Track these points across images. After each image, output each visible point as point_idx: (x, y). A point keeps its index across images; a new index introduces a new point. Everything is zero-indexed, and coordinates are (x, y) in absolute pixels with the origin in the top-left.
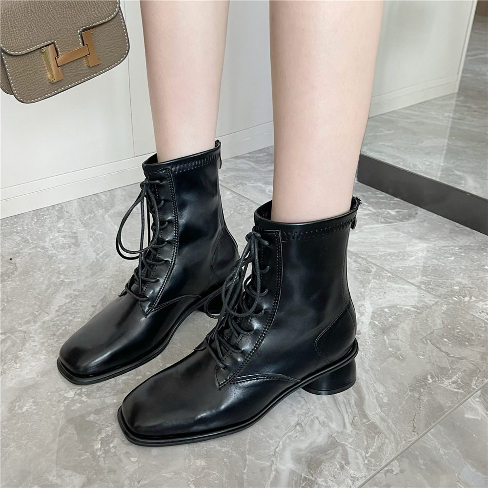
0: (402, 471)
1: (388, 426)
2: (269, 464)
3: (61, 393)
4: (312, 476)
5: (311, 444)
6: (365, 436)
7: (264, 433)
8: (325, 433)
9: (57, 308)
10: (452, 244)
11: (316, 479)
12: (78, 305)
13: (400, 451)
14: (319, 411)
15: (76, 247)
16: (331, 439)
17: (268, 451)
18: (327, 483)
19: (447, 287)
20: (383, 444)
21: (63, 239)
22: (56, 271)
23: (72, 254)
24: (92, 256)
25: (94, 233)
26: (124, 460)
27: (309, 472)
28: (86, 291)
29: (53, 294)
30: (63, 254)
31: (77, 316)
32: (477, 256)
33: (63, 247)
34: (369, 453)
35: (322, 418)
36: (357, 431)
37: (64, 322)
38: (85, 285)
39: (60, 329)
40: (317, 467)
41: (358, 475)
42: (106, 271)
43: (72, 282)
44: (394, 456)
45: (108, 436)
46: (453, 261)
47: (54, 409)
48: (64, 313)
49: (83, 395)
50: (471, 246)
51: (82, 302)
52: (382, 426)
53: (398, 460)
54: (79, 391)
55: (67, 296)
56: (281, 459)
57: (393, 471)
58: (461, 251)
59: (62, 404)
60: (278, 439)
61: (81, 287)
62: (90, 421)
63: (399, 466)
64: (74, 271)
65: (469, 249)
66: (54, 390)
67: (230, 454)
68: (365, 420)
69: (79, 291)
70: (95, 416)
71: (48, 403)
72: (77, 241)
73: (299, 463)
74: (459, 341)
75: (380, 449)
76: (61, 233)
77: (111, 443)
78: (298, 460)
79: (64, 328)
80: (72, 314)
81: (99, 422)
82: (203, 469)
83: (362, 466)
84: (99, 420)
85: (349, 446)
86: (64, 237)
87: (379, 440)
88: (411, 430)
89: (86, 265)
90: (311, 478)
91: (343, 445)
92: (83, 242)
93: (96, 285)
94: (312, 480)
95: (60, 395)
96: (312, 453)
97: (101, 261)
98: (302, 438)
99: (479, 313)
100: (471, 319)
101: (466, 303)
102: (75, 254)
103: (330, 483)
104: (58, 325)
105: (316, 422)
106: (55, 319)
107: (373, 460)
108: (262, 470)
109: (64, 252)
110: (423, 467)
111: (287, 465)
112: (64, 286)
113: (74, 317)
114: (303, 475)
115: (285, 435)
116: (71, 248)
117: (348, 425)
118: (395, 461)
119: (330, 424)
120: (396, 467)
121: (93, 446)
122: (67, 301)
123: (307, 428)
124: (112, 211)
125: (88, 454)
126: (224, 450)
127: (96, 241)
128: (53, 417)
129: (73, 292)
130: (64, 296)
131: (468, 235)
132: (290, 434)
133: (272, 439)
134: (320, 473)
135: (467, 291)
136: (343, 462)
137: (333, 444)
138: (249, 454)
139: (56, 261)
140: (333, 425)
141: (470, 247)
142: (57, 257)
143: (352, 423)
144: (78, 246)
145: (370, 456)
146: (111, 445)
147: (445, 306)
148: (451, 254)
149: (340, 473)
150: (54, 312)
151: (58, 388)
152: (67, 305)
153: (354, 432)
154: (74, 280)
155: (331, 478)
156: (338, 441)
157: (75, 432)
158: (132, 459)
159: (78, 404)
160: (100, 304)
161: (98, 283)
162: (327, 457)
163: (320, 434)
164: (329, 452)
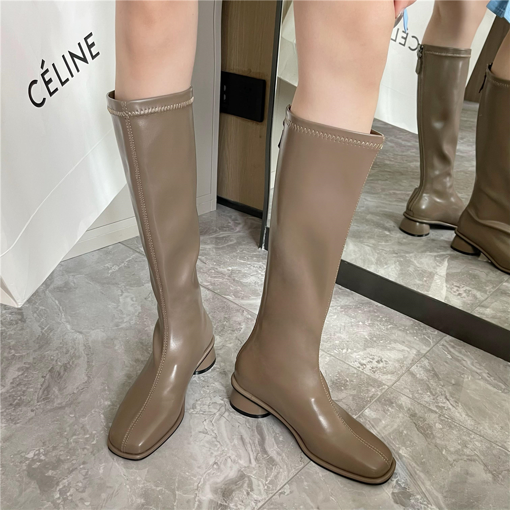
0: (291, 492)
1: (282, 459)
2: (193, 496)
3: (23, 454)
4: (226, 502)
5: (225, 478)
6: (265, 469)
7: (189, 472)
8: (236, 468)
9: (11, 381)
10: (336, 304)
11: (228, 504)
12: (30, 376)
13: (291, 477)
14: (231, 451)
15: (23, 323)
16: (240, 473)
17: (192, 486)
18: (237, 507)
19: (330, 342)
20: (278, 473)
21: (10, 315)
22: (7, 347)
23: (20, 330)
24: (38, 331)
25: (38, 309)
26: (80, 505)
27: (224, 499)
28: (35, 363)
29: (6, 368)
30: (11, 331)
31: (31, 386)
32: (354, 314)
33: (11, 324)
34: (268, 481)
35: (233, 457)
36: (260, 465)
37: (19, 393)
38: (34, 358)
39: (16, 399)
40: (230, 495)
41: (260, 498)
42: (51, 344)
43: (22, 356)
44: (286, 481)
45: (65, 486)
46: (336, 318)
47: (18, 469)
48: (18, 385)
49: (41, 455)
50: (349, 305)
51: (33, 374)
52: (277, 459)
53: (288, 484)
54: (37, 452)
55: (19, 370)
56: (202, 492)
57: (285, 493)
58: (342, 310)
59: (24, 464)
60: (200, 477)
61: (30, 360)
62: (49, 477)
63: (290, 489)
64: (24, 346)
65: (348, 308)
66: (16, 453)
67: (163, 492)
68: (265, 456)
69: (29, 363)
70: (53, 471)
71: (12, 464)
72: (23, 317)
73: (216, 494)
74: (337, 386)
75: (276, 477)
76: (8, 310)
77: (68, 492)
78: (215, 491)
79: (19, 398)
80: (25, 385)
81: (57, 476)
82: (143, 505)
83: (262, 491)
84: (56, 474)
85: (253, 477)
86: (11, 313)
87: (276, 470)
88: (299, 460)
89: (33, 340)
90: (225, 504)
91: (249, 477)
92: (28, 317)
93: (44, 358)
94: (226, 506)
95: (22, 456)
96: (226, 485)
97: (46, 334)
98: (218, 474)
99: (353, 363)
100: (347, 367)
101: (344, 355)
102: (22, 329)
103: (239, 506)
104: (14, 396)
105: (229, 460)
106: (11, 391)
107: (271, 486)
108: (188, 502)
109: (12, 328)
110: (307, 488)
111: (207, 496)
112: (15, 360)
113: (27, 388)
114: (219, 502)
115: (205, 472)
116: (18, 324)
117: (253, 461)
118: (287, 485)
119: (239, 461)
120: (287, 489)
121: (53, 496)
122: (20, 373)
123: (222, 466)
124: (52, 286)
125: (49, 503)
126: (158, 489)
127: (40, 316)
128: (18, 475)
129: (24, 365)
130: (17, 369)
131: (348, 296)
132: (209, 471)
133: (195, 476)
134: (232, 499)
135: (345, 345)
136: (249, 490)
137: (242, 476)
138: (178, 490)
139: (6, 337)
140: (242, 462)
141: (349, 307)
142: (6, 334)
143: (256, 459)
144: (25, 322)
145: (268, 483)
146: (68, 494)
147: (328, 358)
148: (334, 313)
149: (246, 498)
150: (9, 384)
151: (19, 451)
152: (20, 377)
153: (257, 465)
154: (24, 354)
155: (241, 503)
156: (245, 474)
157: (37, 487)
158: (86, 503)
159: (37, 463)
160: (48, 375)
161: (45, 355)
162: (237, 487)
163: (231, 470)
164: (238, 483)
